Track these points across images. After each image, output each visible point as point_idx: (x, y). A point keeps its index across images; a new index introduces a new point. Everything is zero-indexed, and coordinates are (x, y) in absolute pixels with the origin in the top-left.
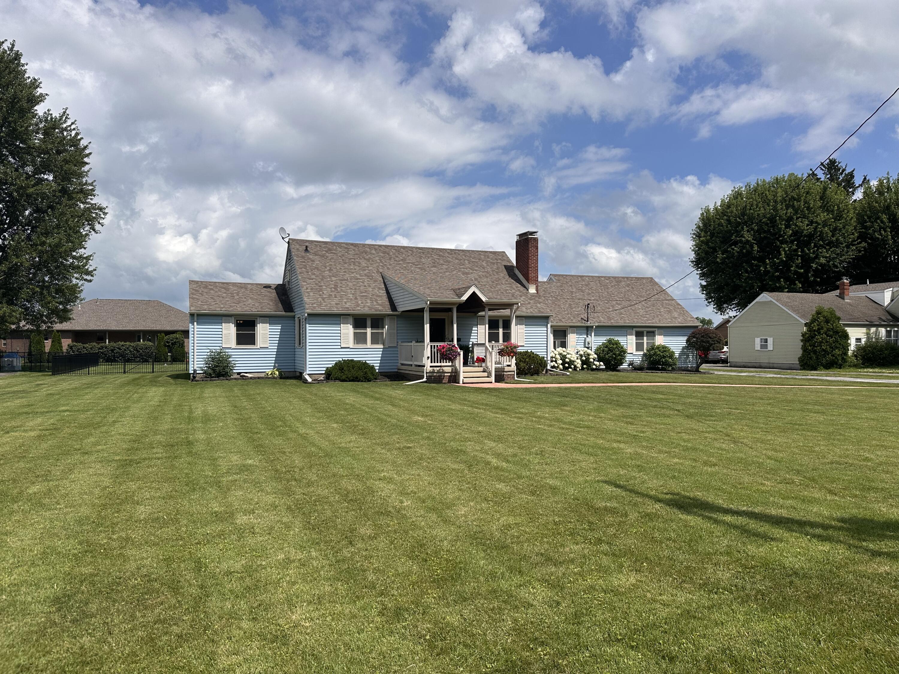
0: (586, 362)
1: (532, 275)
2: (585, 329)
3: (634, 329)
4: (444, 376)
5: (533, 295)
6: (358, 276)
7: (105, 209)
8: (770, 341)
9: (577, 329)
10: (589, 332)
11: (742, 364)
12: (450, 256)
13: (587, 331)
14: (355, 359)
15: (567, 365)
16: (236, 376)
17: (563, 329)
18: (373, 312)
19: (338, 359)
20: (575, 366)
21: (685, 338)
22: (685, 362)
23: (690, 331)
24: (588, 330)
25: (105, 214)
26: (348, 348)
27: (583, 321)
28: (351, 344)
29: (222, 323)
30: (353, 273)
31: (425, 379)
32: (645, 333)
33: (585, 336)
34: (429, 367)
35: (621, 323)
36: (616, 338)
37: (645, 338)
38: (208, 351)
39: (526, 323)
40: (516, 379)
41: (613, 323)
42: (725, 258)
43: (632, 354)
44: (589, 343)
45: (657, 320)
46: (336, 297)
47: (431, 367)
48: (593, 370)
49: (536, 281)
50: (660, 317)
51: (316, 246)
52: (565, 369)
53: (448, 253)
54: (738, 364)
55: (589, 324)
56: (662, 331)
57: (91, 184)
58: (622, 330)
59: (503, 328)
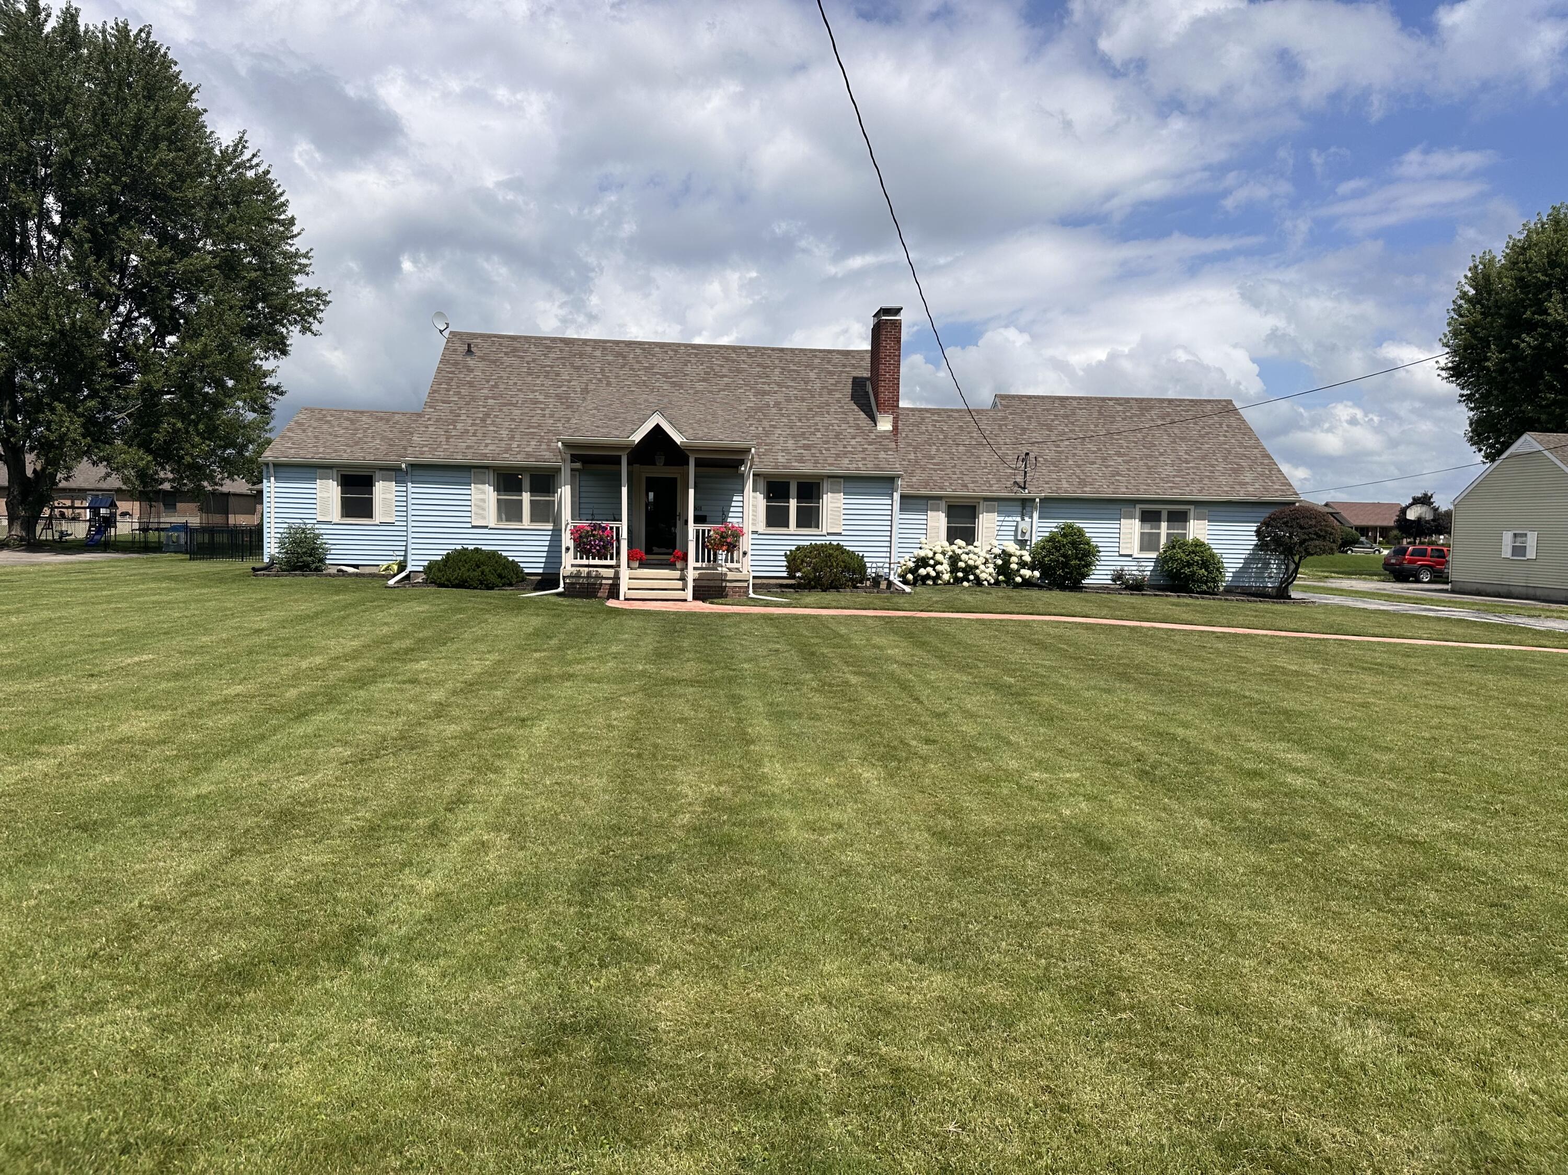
0: (1003, 570)
1: (884, 395)
2: (1019, 503)
3: (1138, 506)
4: (601, 584)
5: (883, 435)
6: (541, 398)
7: (326, 295)
8: (1531, 540)
9: (1000, 504)
10: (1028, 509)
11: (1475, 587)
12: (749, 361)
13: (1024, 508)
14: (484, 548)
15: (960, 574)
16: (333, 570)
17: (969, 503)
18: (532, 462)
19: (453, 547)
20: (977, 578)
21: (1253, 527)
22: (1259, 576)
23: (1266, 513)
24: (1024, 505)
25: (326, 303)
26: (486, 527)
27: (1016, 488)
28: (492, 521)
29: (315, 480)
30: (533, 391)
31: (561, 589)
32: (1164, 515)
33: (1019, 519)
34: (569, 568)
35: (1107, 493)
36: (1079, 524)
37: (1164, 525)
38: (286, 525)
39: (847, 490)
40: (752, 595)
41: (1088, 492)
42: (1505, 361)
43: (1130, 556)
44: (1023, 533)
45: (1195, 487)
46: (474, 435)
47: (573, 566)
48: (1017, 586)
49: (893, 406)
50: (1206, 481)
51: (493, 342)
52: (958, 581)
53: (749, 354)
54: (1468, 587)
55: (1025, 494)
56: (1205, 511)
57: (306, 256)
58: (1110, 506)
59: (800, 498)
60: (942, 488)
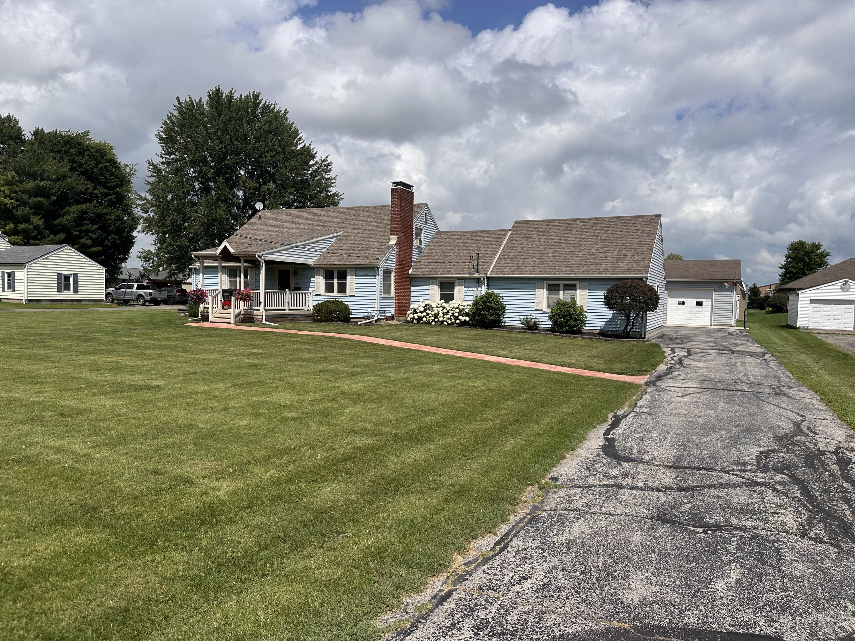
1: (393, 226)
2: (475, 281)
3: (546, 282)
9: (465, 281)
10: (480, 284)
17: (451, 280)
24: (478, 282)
27: (472, 273)
32: (562, 286)
33: (475, 289)
36: (497, 292)
37: (561, 292)
39: (357, 274)
40: (264, 322)
43: (542, 310)
45: (579, 270)
49: (397, 231)
56: (586, 284)
58: (530, 282)
59: (338, 278)
60: (436, 273)
